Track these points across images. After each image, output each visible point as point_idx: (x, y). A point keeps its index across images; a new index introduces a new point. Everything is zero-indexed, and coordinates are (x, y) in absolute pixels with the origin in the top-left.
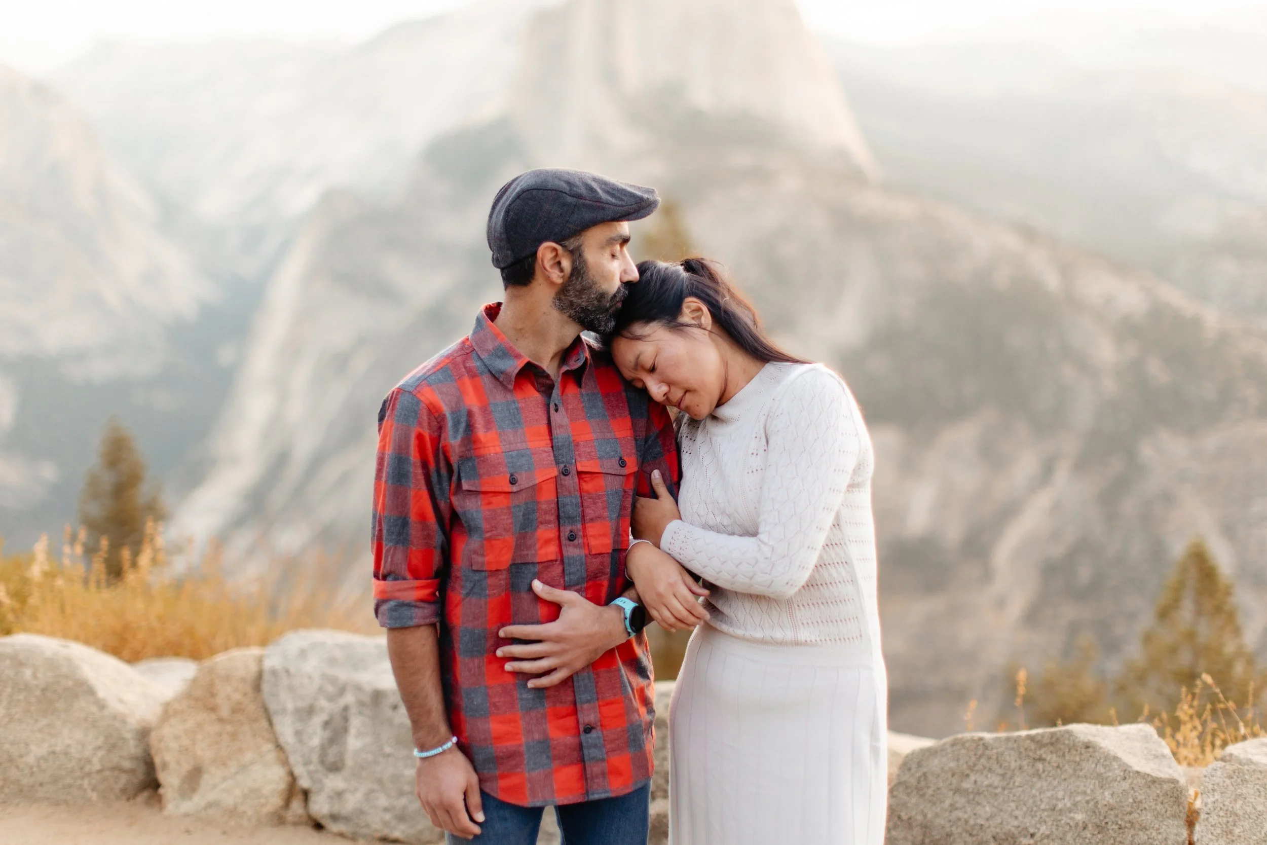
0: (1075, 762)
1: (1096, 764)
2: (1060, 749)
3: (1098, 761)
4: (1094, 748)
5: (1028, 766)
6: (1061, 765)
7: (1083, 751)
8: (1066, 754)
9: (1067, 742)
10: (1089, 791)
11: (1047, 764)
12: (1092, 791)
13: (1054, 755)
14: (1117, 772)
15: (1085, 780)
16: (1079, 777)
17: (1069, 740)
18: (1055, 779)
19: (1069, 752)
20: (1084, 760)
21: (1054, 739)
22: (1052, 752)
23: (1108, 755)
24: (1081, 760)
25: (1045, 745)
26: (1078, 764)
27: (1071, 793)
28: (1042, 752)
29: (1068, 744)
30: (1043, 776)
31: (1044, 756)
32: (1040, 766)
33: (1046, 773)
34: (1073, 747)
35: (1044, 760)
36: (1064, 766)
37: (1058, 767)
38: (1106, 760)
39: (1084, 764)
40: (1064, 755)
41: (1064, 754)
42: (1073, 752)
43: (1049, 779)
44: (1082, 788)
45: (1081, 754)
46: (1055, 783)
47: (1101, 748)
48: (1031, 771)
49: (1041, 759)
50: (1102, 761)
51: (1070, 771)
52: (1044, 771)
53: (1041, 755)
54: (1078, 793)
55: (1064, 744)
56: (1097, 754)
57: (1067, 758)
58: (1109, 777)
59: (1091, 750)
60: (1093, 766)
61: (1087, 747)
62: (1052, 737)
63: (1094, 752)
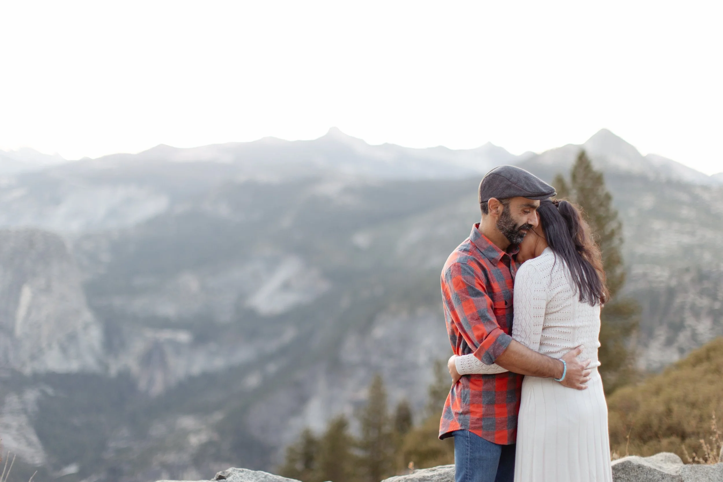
0: (635, 476)
1: (647, 475)
2: (627, 471)
3: (647, 473)
4: (642, 467)
6: (629, 479)
7: (638, 469)
8: (630, 473)
9: (630, 467)
11: (622, 480)
13: (624, 475)
17: (630, 465)
19: (631, 471)
20: (639, 474)
22: (623, 473)
23: (651, 469)
24: (638, 474)
25: (619, 471)
26: (637, 476)
28: (619, 474)
29: (631, 467)
31: (620, 476)
34: (633, 469)
35: (621, 477)
36: (631, 479)
38: (650, 472)
40: (629, 474)
41: (629, 473)
42: (633, 471)
45: (637, 471)
47: (646, 466)
50: (648, 472)
53: (619, 476)
55: (628, 468)
56: (644, 470)
57: (631, 474)
59: (641, 468)
60: (645, 476)
61: (639, 467)
62: (623, 466)
63: (643, 469)
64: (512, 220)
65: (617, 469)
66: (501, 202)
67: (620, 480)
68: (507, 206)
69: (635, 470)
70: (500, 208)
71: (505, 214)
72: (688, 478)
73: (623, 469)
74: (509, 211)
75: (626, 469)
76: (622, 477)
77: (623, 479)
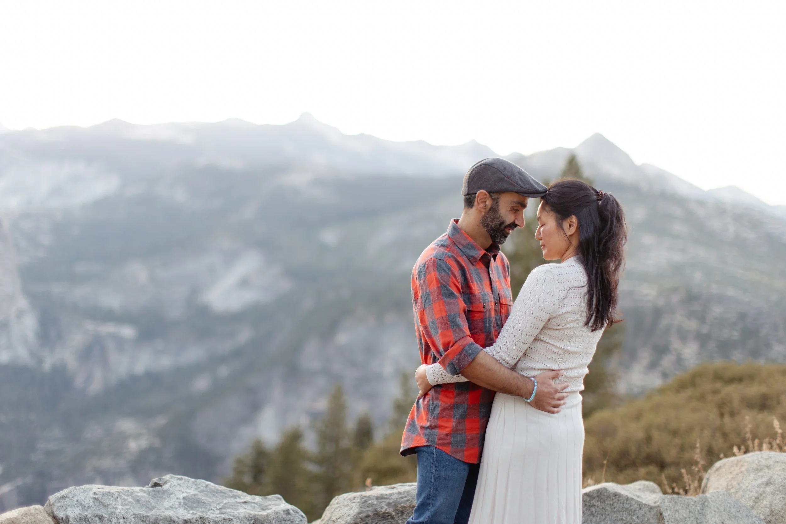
0: (611, 504)
1: (623, 504)
2: (602, 498)
3: (623, 502)
4: (619, 495)
5: (587, 510)
6: (604, 507)
7: (614, 498)
8: (606, 501)
9: (605, 494)
10: (624, 518)
11: (596, 508)
12: (626, 518)
14: (636, 506)
15: (619, 513)
16: (614, 512)
17: (606, 493)
18: (602, 515)
19: (607, 499)
20: (615, 502)
21: (599, 494)
22: (598, 501)
23: (628, 498)
24: (613, 503)
25: (594, 498)
26: (613, 505)
27: (614, 521)
28: (593, 501)
29: (607, 495)
30: (596, 514)
31: (595, 504)
32: (593, 509)
33: (597, 513)
36: (605, 507)
37: (603, 508)
38: (627, 501)
39: (615, 505)
40: (604, 502)
41: (604, 500)
42: (609, 499)
43: (599, 516)
44: (619, 518)
45: (613, 499)
46: (603, 517)
47: (623, 495)
48: (589, 513)
49: (594, 506)
50: (625, 501)
51: (610, 510)
52: (596, 512)
53: (593, 503)
54: (618, 520)
55: (604, 495)
56: (621, 498)
57: (607, 503)
58: (632, 509)
59: (617, 497)
60: (621, 505)
61: (616, 495)
62: (598, 493)
63: (619, 497)
64: (500, 216)
65: (591, 496)
66: (491, 196)
67: (595, 508)
68: (496, 201)
69: (610, 498)
70: (489, 203)
71: (494, 210)
72: (667, 509)
73: (598, 496)
74: (498, 206)
75: (602, 497)
76: (597, 505)
77: (598, 507)
